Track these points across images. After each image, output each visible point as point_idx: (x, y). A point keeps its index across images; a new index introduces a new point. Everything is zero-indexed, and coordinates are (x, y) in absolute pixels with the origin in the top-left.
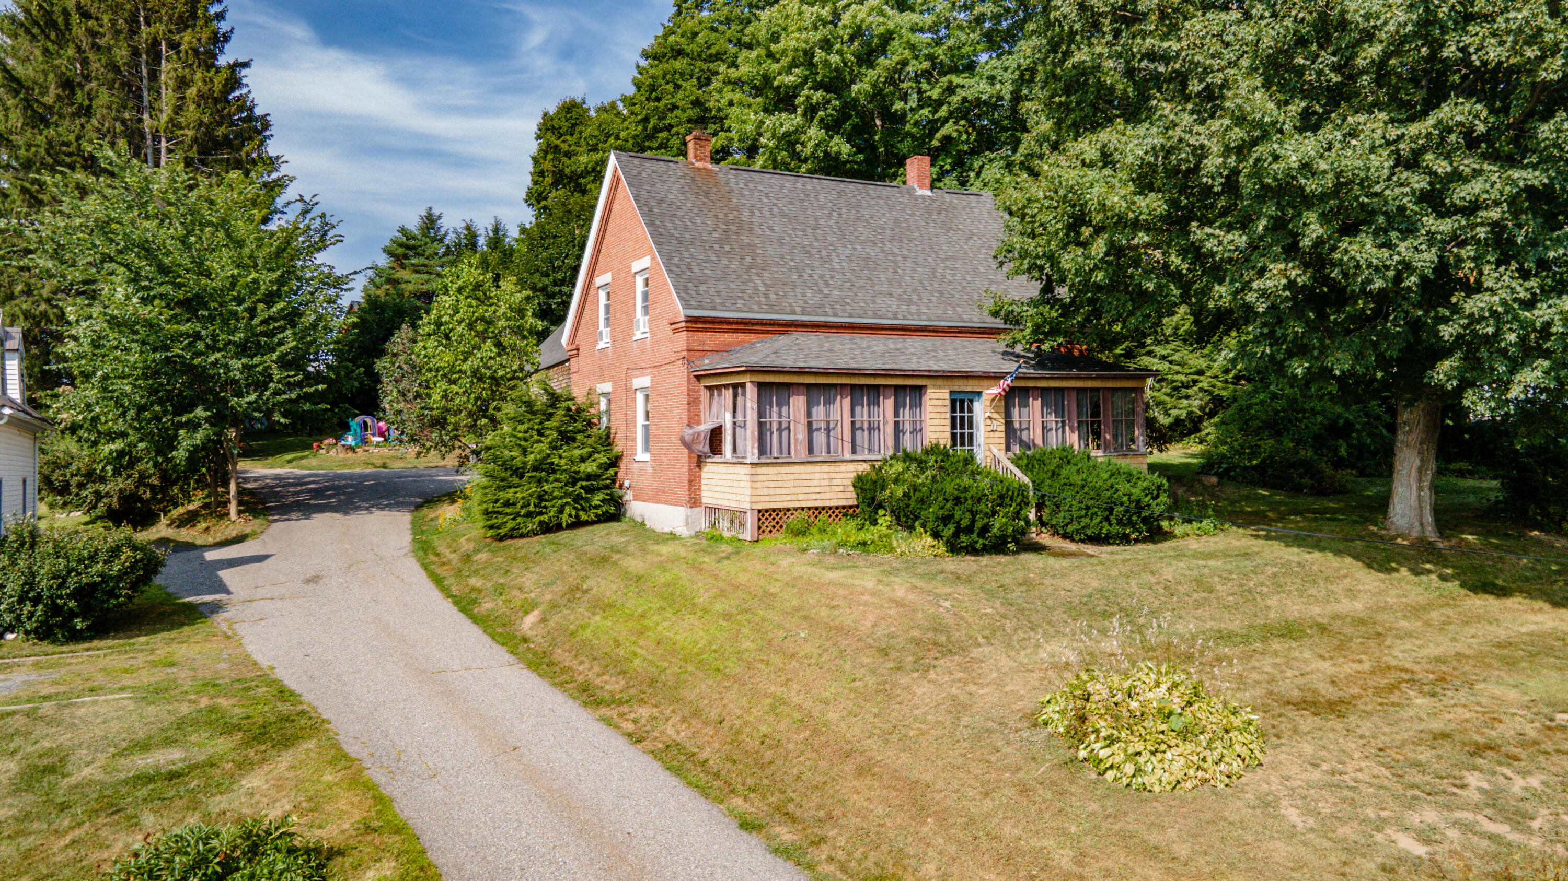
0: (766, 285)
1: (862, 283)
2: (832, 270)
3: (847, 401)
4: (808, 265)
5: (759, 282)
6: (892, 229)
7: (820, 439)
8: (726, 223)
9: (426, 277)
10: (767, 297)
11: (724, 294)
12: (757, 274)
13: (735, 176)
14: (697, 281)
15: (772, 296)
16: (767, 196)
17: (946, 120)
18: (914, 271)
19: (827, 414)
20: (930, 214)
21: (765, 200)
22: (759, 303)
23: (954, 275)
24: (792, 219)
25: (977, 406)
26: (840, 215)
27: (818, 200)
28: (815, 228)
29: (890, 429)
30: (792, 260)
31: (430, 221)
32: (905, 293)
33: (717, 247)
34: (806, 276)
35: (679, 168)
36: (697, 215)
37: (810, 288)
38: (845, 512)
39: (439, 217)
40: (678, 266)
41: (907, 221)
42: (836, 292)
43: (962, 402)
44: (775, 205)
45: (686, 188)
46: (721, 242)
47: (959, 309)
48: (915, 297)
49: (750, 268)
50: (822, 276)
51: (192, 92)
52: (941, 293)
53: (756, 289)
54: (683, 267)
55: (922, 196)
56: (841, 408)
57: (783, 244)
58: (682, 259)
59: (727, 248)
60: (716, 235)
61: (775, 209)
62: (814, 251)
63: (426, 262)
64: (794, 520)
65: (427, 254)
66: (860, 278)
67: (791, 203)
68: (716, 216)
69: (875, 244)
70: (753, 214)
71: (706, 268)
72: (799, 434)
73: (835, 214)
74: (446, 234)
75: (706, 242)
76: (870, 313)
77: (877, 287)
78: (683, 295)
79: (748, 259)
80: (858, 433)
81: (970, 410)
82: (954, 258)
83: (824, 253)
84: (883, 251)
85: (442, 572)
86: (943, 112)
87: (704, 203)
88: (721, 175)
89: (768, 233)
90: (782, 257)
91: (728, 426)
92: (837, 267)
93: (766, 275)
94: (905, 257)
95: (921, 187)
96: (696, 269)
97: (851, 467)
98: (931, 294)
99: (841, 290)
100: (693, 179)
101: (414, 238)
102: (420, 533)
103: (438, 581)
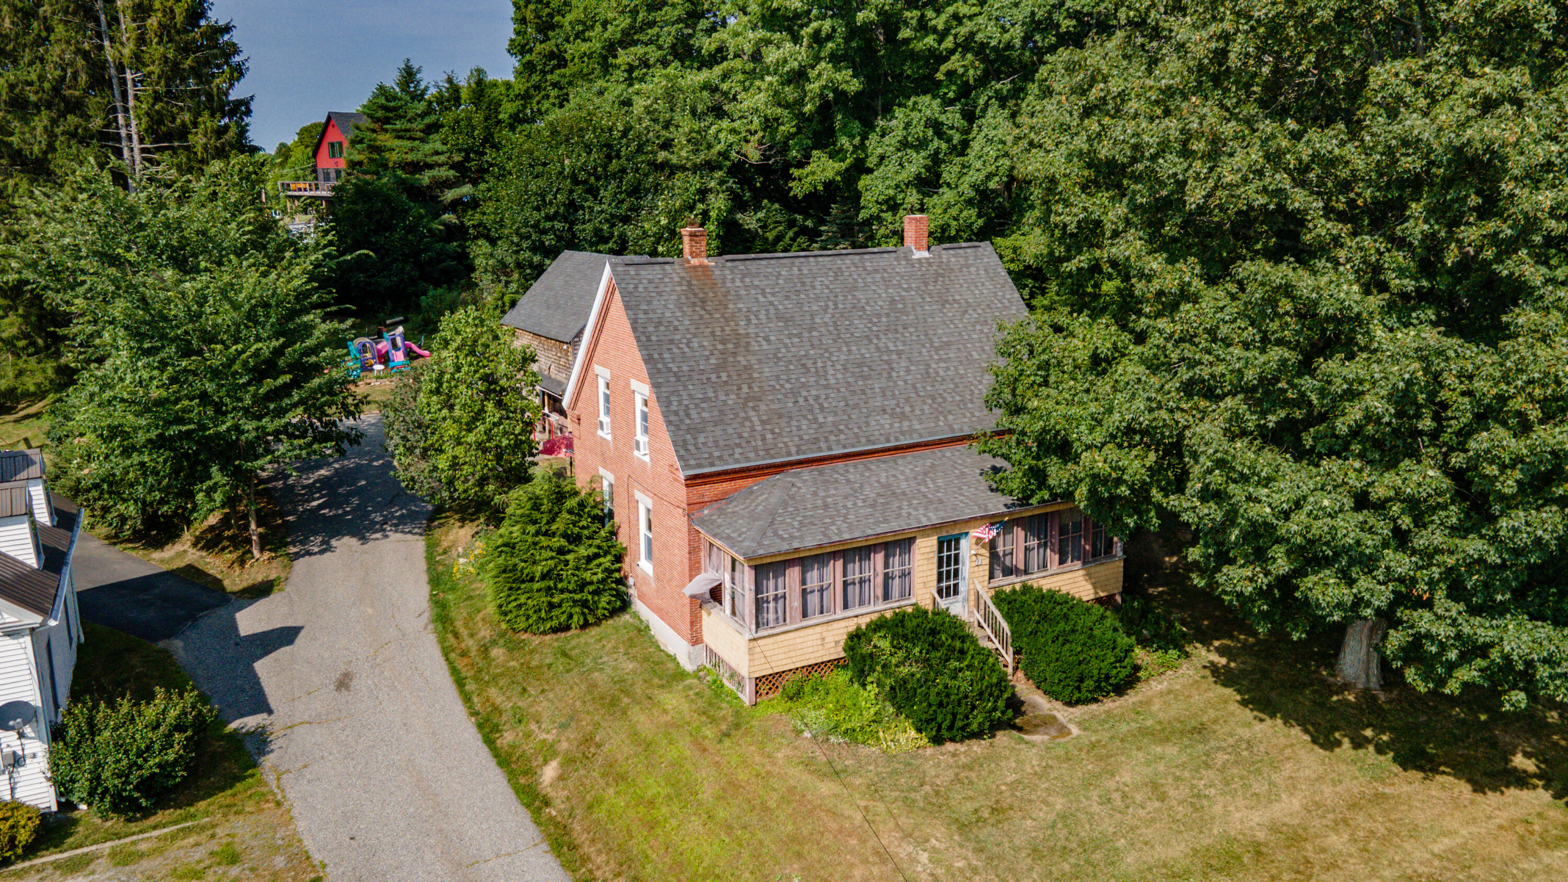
0: (763, 422)
1: (855, 399)
2: (826, 387)
3: (839, 564)
4: (803, 385)
5: (755, 419)
6: (888, 315)
7: (813, 600)
8: (723, 342)
9: (409, 144)
10: (764, 439)
11: (722, 443)
12: (753, 408)
13: (732, 270)
14: (695, 431)
15: (769, 436)
16: (764, 294)
17: (952, 52)
18: (908, 371)
19: (821, 579)
20: (926, 284)
21: (761, 299)
22: (756, 449)
23: (948, 368)
24: (787, 320)
25: (963, 543)
26: (835, 304)
27: (814, 287)
28: (811, 330)
29: (880, 580)
30: (788, 381)
31: (409, 75)
32: (898, 405)
33: (714, 377)
34: (801, 400)
35: (674, 271)
36: (695, 336)
37: (805, 417)
38: (836, 664)
39: (419, 71)
40: (676, 413)
41: (903, 298)
42: (830, 419)
43: (949, 542)
44: (771, 303)
45: (683, 300)
46: (718, 369)
47: (950, 417)
48: (907, 409)
49: (747, 400)
50: (817, 398)
51: (153, 22)
52: (933, 398)
53: (753, 430)
54: (682, 413)
55: (919, 260)
56: (834, 572)
57: (779, 359)
58: (680, 403)
59: (724, 377)
60: (713, 361)
61: (772, 311)
62: (809, 364)
63: (409, 126)
64: (789, 683)
65: (409, 115)
66: (854, 393)
67: (787, 298)
68: (713, 333)
69: (870, 341)
70: (749, 320)
71: (703, 409)
72: (795, 602)
73: (831, 304)
74: (427, 89)
75: (703, 372)
76: (863, 440)
77: (872, 403)
78: (682, 452)
79: (745, 389)
80: (850, 588)
81: (957, 548)
82: (948, 344)
83: (820, 364)
84: (878, 349)
85: (461, 664)
86: (949, 43)
87: (701, 317)
88: (717, 272)
89: (765, 346)
90: (778, 378)
91: (728, 584)
92: (833, 381)
93: (763, 407)
94: (899, 353)
95: (918, 249)
96: (694, 414)
97: (842, 624)
98: (924, 403)
99: (835, 414)
100: (689, 284)
101: (395, 98)
102: (435, 581)
103: (460, 683)
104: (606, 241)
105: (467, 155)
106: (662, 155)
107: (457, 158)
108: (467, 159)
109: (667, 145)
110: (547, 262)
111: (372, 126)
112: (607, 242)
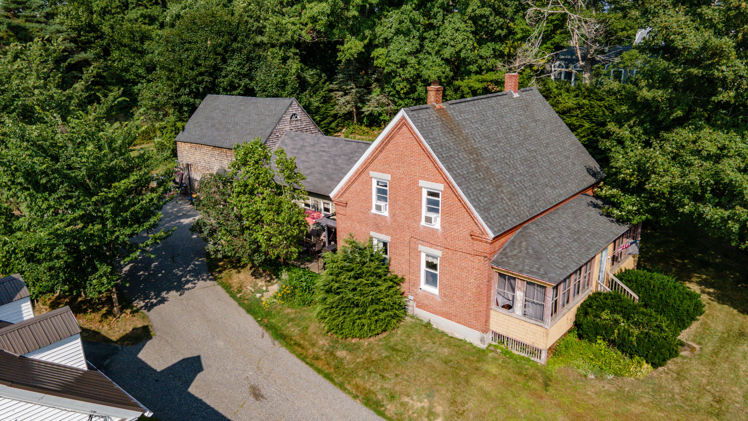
1: (534, 180)
3: (573, 276)
7: (564, 299)
8: (471, 154)
13: (454, 110)
18: (543, 161)
19: (568, 286)
20: (525, 111)
21: (472, 126)
22: (515, 216)
29: (582, 281)
40: (475, 200)
41: (521, 120)
42: (531, 193)
44: (478, 128)
45: (443, 129)
46: (477, 171)
48: (554, 183)
55: (517, 98)
56: (572, 281)
58: (473, 194)
60: (473, 166)
61: (480, 133)
66: (532, 176)
68: (465, 149)
70: (475, 140)
72: (560, 302)
75: (472, 173)
84: (527, 150)
89: (487, 154)
91: (519, 299)
94: (536, 152)
95: (515, 92)
96: (481, 200)
97: (573, 309)
99: (531, 190)
100: (441, 120)
102: (250, 310)
103: (328, 376)
104: (235, 88)
105: (79, 33)
106: (259, 39)
107: (74, 35)
108: (79, 35)
109: (260, 32)
110: (197, 101)
111: (6, 14)
112: (236, 90)
